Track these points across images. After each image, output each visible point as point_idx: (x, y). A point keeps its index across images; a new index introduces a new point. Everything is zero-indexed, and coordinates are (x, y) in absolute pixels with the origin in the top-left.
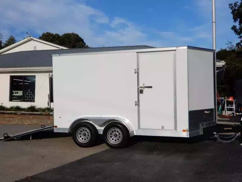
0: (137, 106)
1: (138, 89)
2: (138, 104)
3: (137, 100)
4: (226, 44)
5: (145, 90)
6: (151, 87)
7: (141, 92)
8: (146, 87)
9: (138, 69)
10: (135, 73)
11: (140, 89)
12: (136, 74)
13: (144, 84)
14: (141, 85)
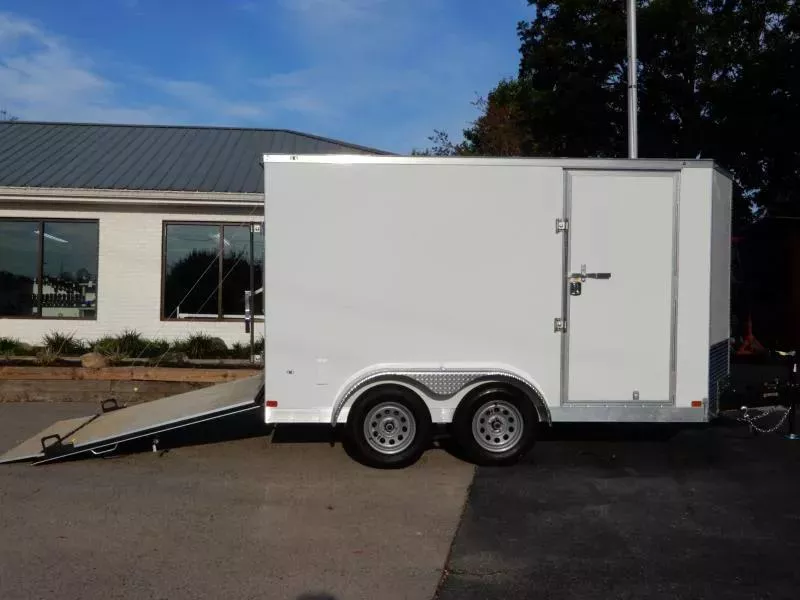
0: (559, 333)
1: (565, 280)
2: (563, 326)
3: (559, 315)
4: (430, 138)
5: (588, 285)
6: (606, 276)
7: (576, 289)
8: (592, 276)
9: (566, 221)
10: (558, 231)
11: (572, 280)
12: (561, 234)
13: (584, 268)
14: (574, 269)
